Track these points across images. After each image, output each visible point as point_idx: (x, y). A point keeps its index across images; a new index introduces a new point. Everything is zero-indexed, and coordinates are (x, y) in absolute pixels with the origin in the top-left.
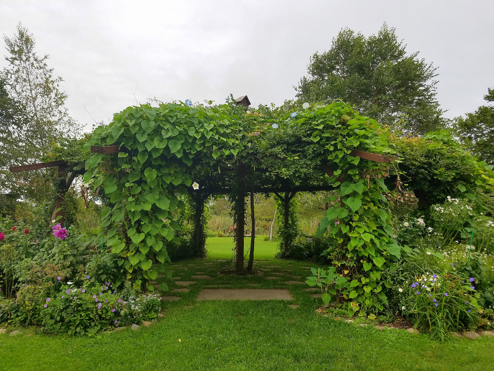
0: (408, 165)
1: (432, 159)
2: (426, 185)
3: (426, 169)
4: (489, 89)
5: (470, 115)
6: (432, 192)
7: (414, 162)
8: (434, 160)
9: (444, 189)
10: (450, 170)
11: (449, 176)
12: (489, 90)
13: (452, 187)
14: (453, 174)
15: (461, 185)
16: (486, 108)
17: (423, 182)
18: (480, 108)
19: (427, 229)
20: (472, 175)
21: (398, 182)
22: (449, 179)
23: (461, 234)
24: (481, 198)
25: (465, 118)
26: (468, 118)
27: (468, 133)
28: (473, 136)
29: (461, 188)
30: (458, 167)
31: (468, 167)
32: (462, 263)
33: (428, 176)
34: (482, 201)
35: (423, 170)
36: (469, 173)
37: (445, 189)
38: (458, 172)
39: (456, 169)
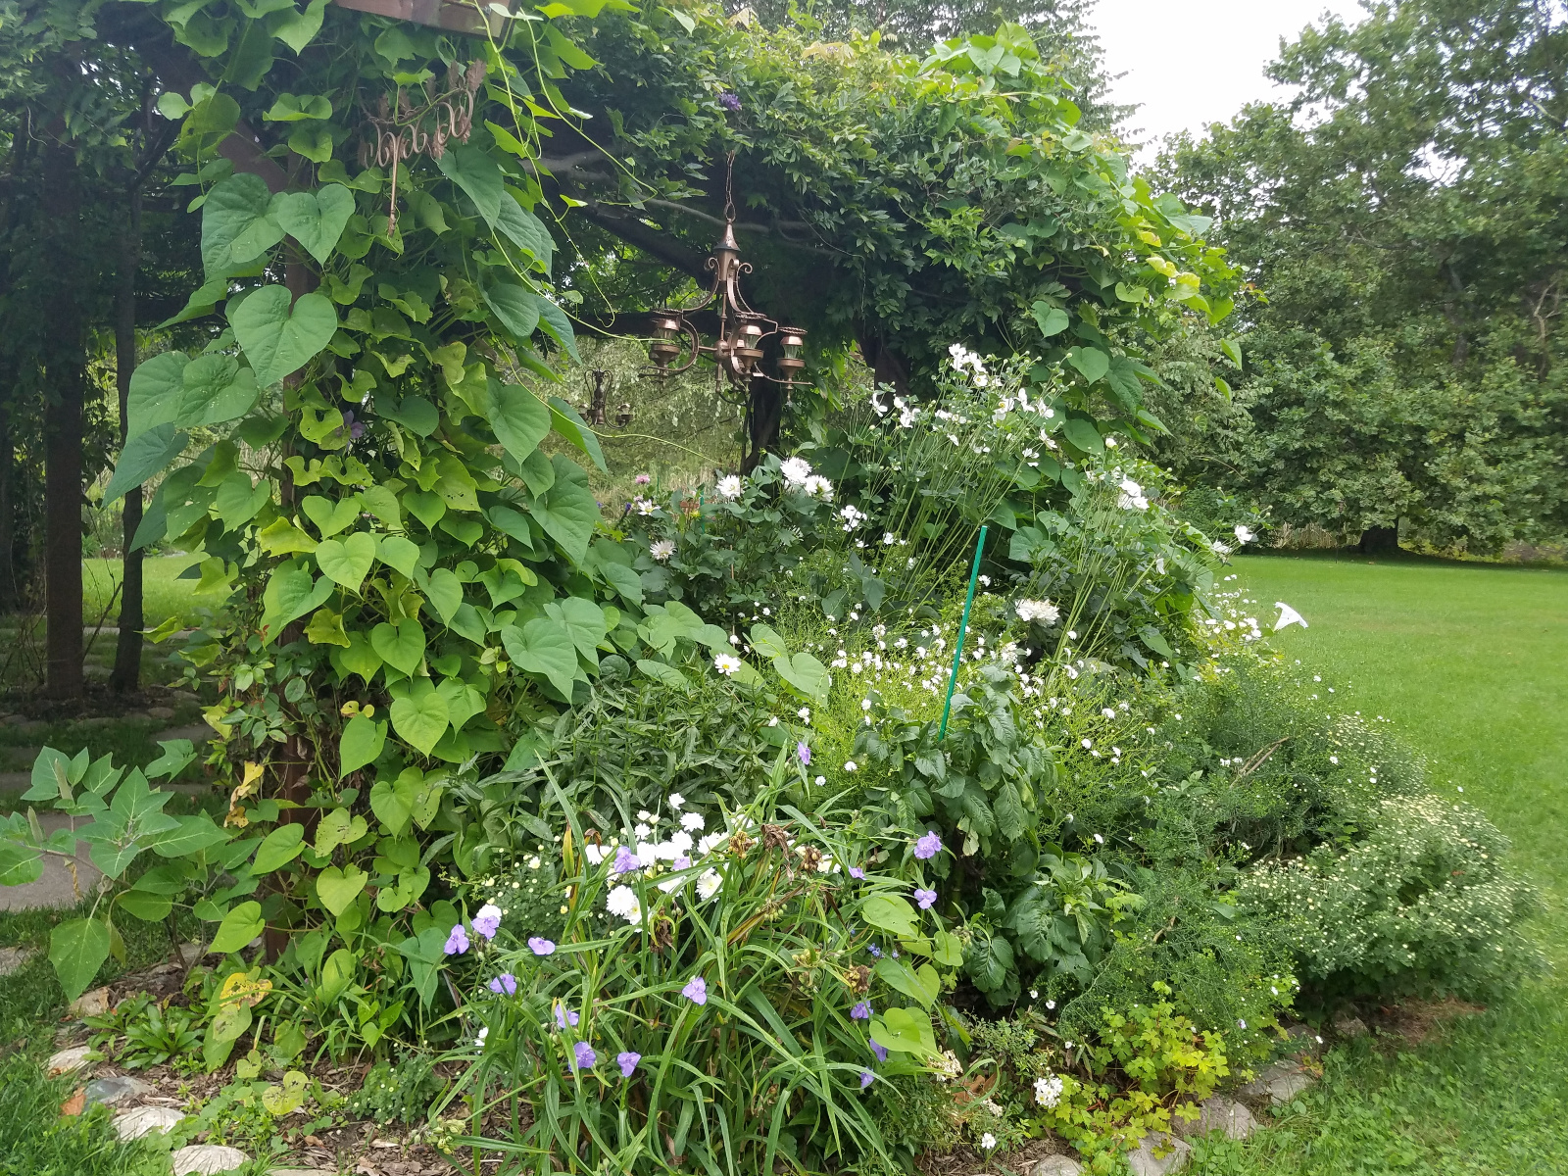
0: (785, 164)
1: (927, 156)
2: (896, 298)
3: (895, 213)
4: (1281, 38)
5: (1218, 130)
6: (923, 336)
7: (813, 152)
8: (932, 162)
9: (975, 323)
10: (1011, 226)
11: (1000, 253)
12: (1283, 44)
13: (1010, 310)
14: (1020, 243)
15: (1052, 302)
16: (1266, 111)
17: (882, 280)
18: (1246, 111)
19: (838, 512)
20: (1106, 253)
21: (727, 257)
22: (998, 270)
23: (1013, 542)
24: (1139, 376)
25: (1199, 136)
26: (1211, 140)
27: (1202, 191)
28: (1217, 203)
29: (1045, 316)
30: (1048, 212)
31: (1092, 209)
32: (901, 728)
33: (908, 252)
34: (1140, 389)
35: (881, 215)
36: (1093, 243)
37: (979, 319)
38: (1046, 234)
39: (1038, 216)
